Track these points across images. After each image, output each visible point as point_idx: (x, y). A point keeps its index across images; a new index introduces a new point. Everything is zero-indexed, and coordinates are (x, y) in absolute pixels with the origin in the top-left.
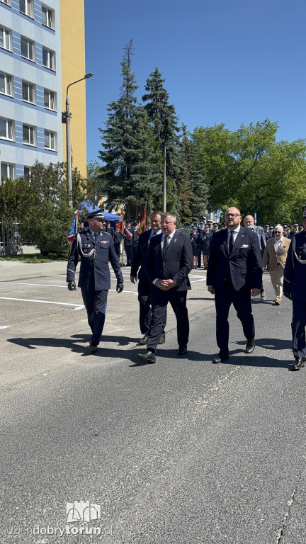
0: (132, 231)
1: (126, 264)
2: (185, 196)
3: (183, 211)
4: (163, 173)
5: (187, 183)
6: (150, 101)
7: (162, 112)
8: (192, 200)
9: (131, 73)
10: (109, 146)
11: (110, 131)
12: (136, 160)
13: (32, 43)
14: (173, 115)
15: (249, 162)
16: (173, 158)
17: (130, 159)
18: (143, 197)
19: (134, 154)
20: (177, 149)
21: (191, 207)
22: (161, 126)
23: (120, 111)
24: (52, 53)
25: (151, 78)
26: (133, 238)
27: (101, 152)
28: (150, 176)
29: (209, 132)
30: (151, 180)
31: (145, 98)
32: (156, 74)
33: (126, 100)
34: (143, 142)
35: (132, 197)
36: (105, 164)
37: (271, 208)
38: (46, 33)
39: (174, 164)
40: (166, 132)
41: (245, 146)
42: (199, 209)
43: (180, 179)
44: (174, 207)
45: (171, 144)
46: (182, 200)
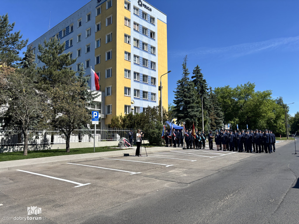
0: (188, 133)
1: (186, 148)
2: (212, 117)
3: (212, 124)
4: (201, 108)
5: (213, 112)
6: (195, 78)
7: (200, 82)
8: (215, 119)
9: (186, 68)
10: (178, 98)
11: (178, 92)
12: (189, 103)
13: (147, 60)
14: (206, 83)
15: (242, 101)
16: (206, 101)
17: (187, 103)
18: (193, 118)
19: (188, 101)
20: (208, 97)
21: (215, 122)
22: (200, 88)
23: (182, 83)
24: (154, 63)
25: (195, 69)
26: (189, 136)
27: (174, 100)
28: (196, 109)
29: (222, 89)
30: (196, 111)
31: (192, 77)
32: (197, 67)
33: (185, 79)
34: (192, 95)
35: (188, 119)
36: (176, 105)
37: (255, 122)
38: (152, 56)
39: (207, 104)
40: (202, 91)
41: (240, 95)
42: (219, 123)
43: (210, 110)
44: (207, 123)
45: (205, 96)
46: (211, 119)
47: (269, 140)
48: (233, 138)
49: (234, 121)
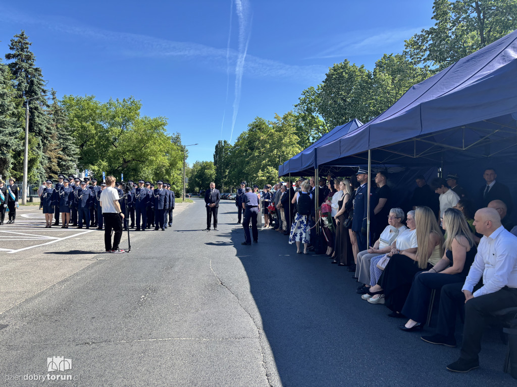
2: (53, 154)
3: (50, 168)
4: (24, 129)
5: (54, 143)
6: (14, 61)
7: (27, 72)
8: (59, 158)
14: (40, 78)
15: (117, 130)
16: (38, 117)
21: (59, 165)
22: (25, 85)
25: (16, 39)
28: (9, 130)
29: (79, 101)
30: (10, 134)
31: (8, 56)
32: (22, 36)
39: (39, 122)
40: (31, 92)
41: (114, 117)
42: (68, 168)
43: (47, 137)
44: (39, 164)
45: (37, 103)
46: (49, 159)
47: (163, 204)
48: (87, 198)
49: (99, 166)
